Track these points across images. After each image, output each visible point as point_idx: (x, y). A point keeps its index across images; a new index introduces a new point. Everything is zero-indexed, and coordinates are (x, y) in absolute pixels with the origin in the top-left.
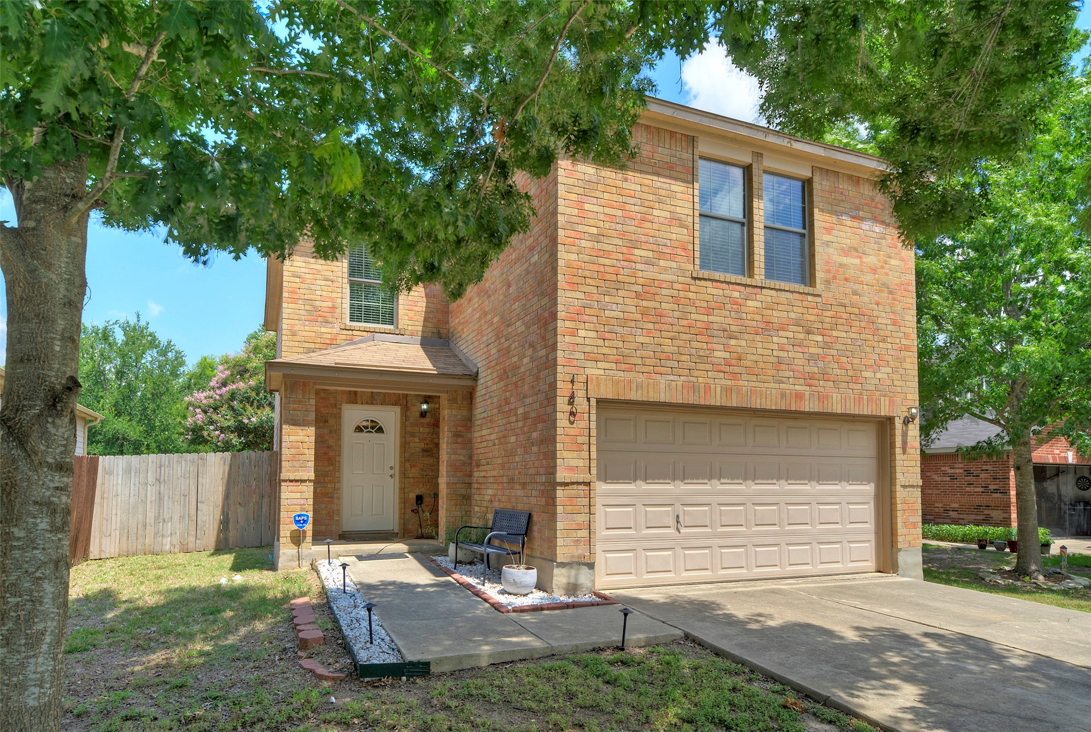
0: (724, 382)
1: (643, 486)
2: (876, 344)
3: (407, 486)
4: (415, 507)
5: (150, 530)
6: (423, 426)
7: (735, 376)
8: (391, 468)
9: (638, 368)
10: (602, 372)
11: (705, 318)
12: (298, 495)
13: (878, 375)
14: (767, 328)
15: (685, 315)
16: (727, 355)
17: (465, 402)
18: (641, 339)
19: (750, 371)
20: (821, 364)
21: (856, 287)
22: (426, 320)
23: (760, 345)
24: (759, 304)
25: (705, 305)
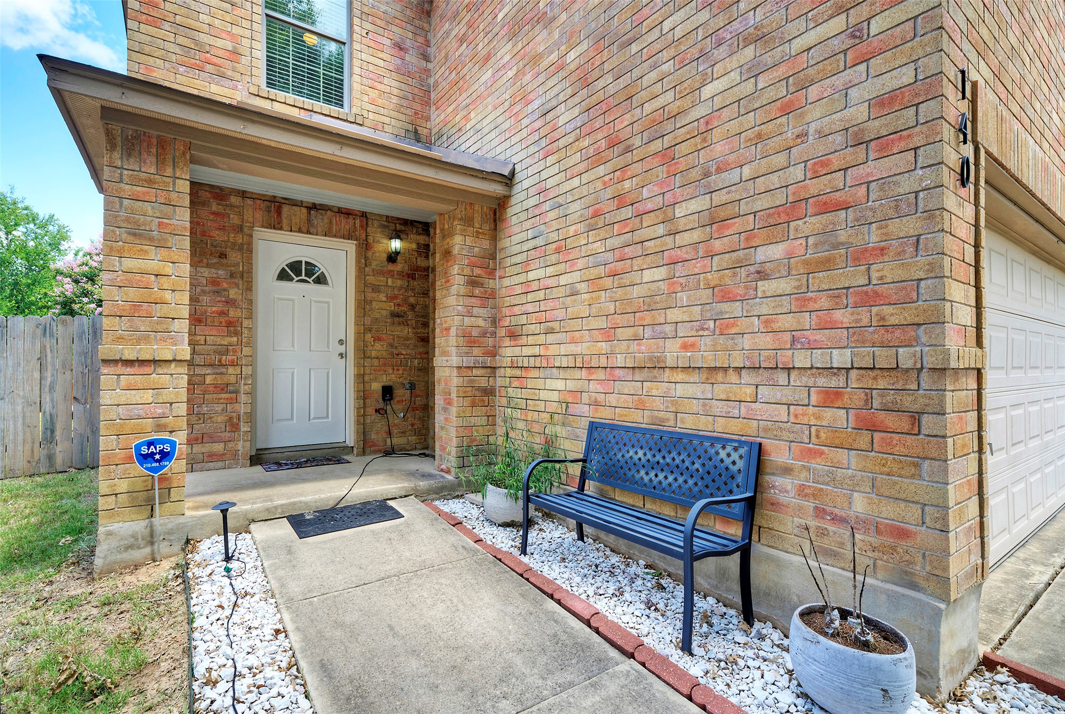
3: (368, 371)
4: (381, 405)
6: (392, 276)
8: (341, 342)
12: (148, 396)
17: (486, 227)
22: (396, 109)
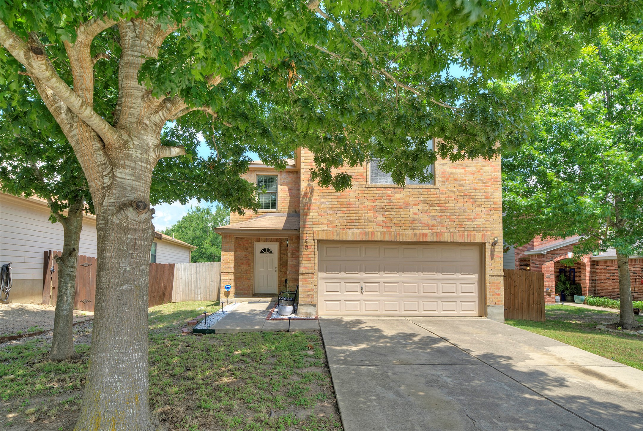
0: (382, 230)
1: (344, 275)
2: (473, 208)
3: (281, 275)
4: (285, 284)
5: (193, 292)
7: (388, 227)
8: (276, 268)
9: (337, 227)
10: (321, 229)
11: (373, 204)
12: (227, 278)
13: (475, 223)
14: (407, 205)
15: (362, 203)
16: (384, 219)
17: (296, 241)
18: (340, 215)
19: (397, 225)
20: (438, 220)
21: (462, 182)
22: (289, 206)
23: (403, 213)
24: (402, 196)
25: (373, 198)
